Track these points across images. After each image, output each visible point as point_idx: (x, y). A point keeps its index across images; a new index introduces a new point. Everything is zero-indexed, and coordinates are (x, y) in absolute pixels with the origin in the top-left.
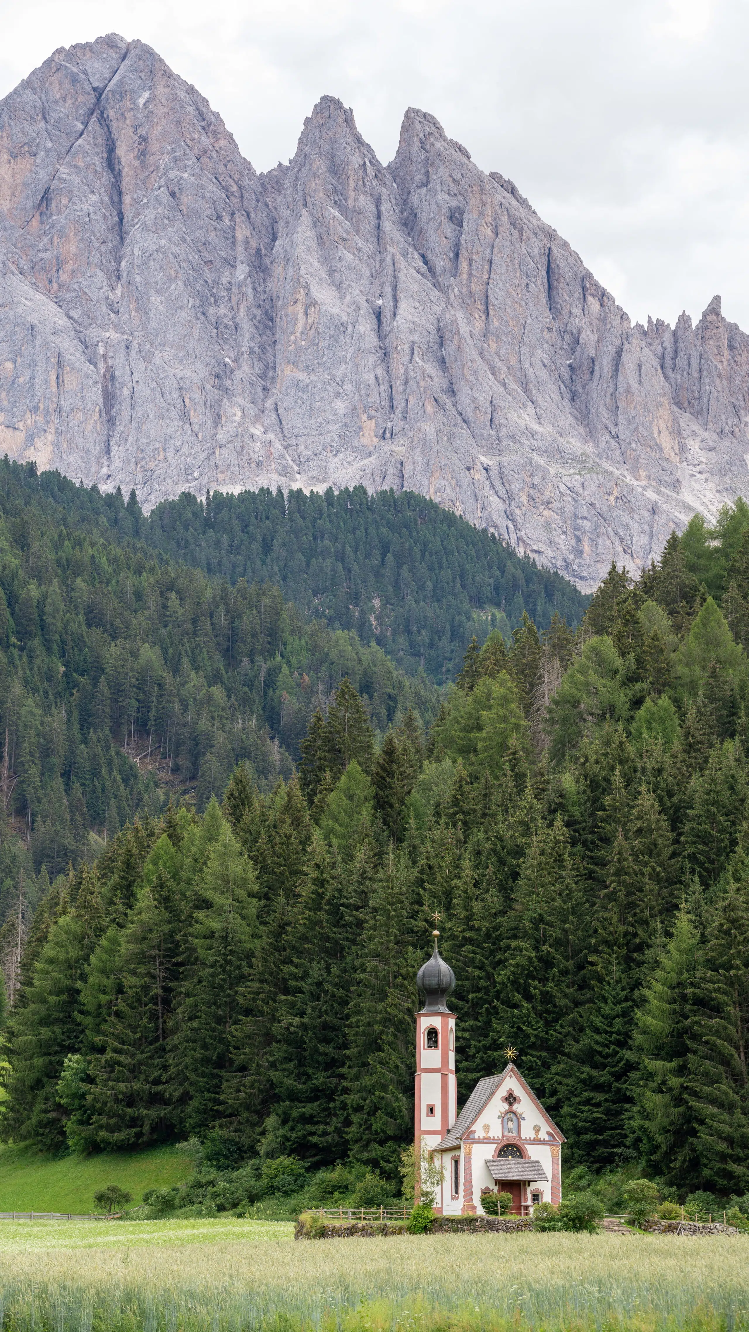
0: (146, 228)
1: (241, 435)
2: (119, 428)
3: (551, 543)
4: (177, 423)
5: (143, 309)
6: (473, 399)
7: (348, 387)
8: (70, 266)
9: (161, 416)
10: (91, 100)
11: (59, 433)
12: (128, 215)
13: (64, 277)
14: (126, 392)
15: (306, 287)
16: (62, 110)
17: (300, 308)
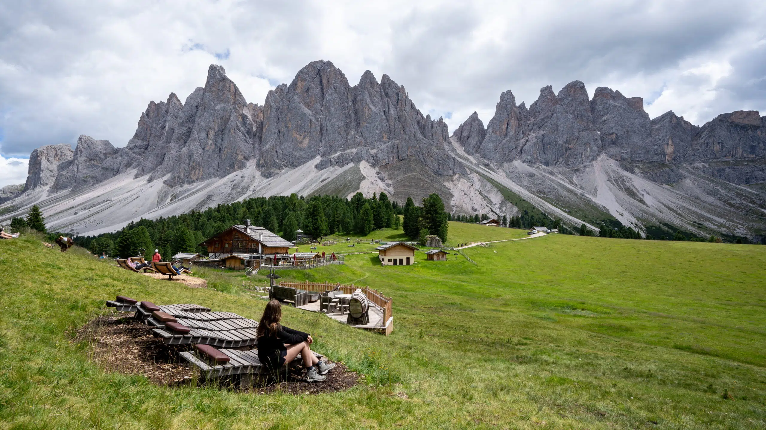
0: (329, 95)
1: (354, 137)
2: (323, 136)
3: (433, 166)
4: (337, 135)
5: (329, 111)
6: (410, 131)
7: (379, 127)
8: (313, 103)
9: (334, 133)
10: (317, 72)
11: (310, 137)
12: (325, 93)
13: (311, 105)
14: (325, 128)
15: (368, 105)
16: (311, 74)
17: (367, 110)
